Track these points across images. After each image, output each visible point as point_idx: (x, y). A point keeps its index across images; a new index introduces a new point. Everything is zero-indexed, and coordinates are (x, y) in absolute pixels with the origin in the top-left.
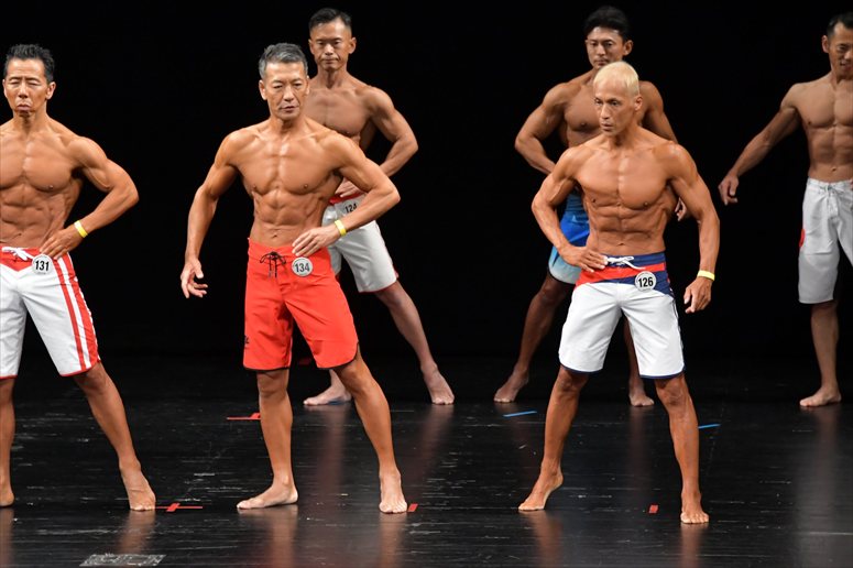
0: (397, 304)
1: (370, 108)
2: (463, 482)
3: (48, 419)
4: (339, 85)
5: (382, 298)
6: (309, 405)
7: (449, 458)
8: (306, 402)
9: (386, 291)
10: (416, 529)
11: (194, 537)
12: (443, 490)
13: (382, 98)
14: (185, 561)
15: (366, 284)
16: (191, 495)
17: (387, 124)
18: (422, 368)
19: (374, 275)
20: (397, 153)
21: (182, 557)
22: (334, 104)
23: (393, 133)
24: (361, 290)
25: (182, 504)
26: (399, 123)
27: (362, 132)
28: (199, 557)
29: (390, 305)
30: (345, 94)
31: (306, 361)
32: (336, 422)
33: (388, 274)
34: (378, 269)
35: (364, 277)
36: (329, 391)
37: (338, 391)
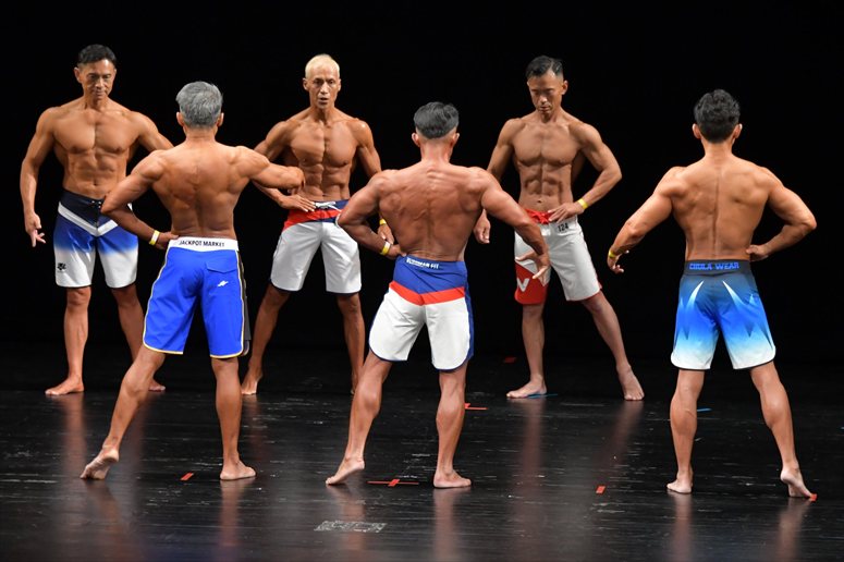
0: (599, 311)
1: (581, 142)
2: (645, 468)
3: (290, 404)
4: (555, 120)
6: (512, 397)
7: (633, 447)
8: (508, 395)
9: (590, 300)
10: (604, 508)
11: (412, 509)
12: (627, 475)
13: (591, 132)
14: (403, 529)
15: (573, 294)
16: (411, 472)
17: (594, 155)
18: (618, 368)
19: (580, 284)
20: (604, 181)
21: (401, 526)
22: (550, 137)
23: (600, 164)
25: (402, 480)
26: (606, 155)
27: (573, 162)
28: (415, 526)
29: (594, 312)
30: (560, 128)
31: (510, 360)
32: (535, 413)
33: (593, 286)
34: (584, 281)
35: (570, 287)
36: (528, 385)
37: (535, 385)
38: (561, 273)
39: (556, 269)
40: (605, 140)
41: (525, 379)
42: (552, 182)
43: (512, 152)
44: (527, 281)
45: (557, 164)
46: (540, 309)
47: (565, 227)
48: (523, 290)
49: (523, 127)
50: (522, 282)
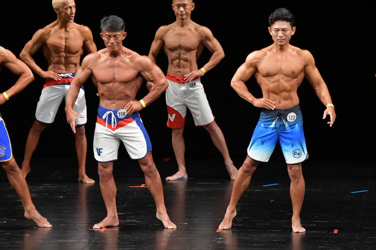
0: (214, 131)
1: (202, 36)
2: (243, 218)
3: (44, 187)
4: (187, 26)
5: (207, 129)
6: (169, 180)
8: (167, 179)
9: (209, 125)
10: (221, 240)
13: (207, 31)
15: (199, 121)
17: (210, 44)
18: (226, 162)
19: (203, 117)
20: (214, 58)
22: (184, 35)
23: (213, 48)
24: (196, 125)
26: (215, 44)
27: (197, 49)
29: (210, 132)
30: (190, 30)
31: (167, 159)
32: (181, 188)
33: (210, 118)
34: (205, 114)
35: (198, 118)
36: (178, 173)
37: (181, 173)
38: (192, 110)
39: (189, 108)
40: (215, 35)
41: (175, 170)
42: (186, 60)
43: (163, 44)
44: (174, 115)
45: (188, 50)
46: (181, 131)
47: (194, 85)
48: (172, 120)
49: (169, 30)
50: (171, 116)
